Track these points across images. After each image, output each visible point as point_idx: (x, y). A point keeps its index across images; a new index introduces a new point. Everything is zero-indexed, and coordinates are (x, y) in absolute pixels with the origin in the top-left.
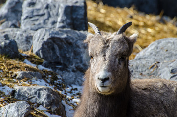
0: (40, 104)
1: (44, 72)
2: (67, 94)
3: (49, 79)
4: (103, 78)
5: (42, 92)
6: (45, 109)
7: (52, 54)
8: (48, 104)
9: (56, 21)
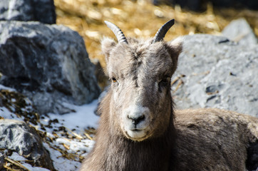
0: (14, 151)
1: (4, 93)
2: (45, 130)
3: (13, 105)
4: (136, 117)
5: (15, 131)
6: (22, 159)
7: (13, 63)
8: (26, 149)
9: (6, 8)
